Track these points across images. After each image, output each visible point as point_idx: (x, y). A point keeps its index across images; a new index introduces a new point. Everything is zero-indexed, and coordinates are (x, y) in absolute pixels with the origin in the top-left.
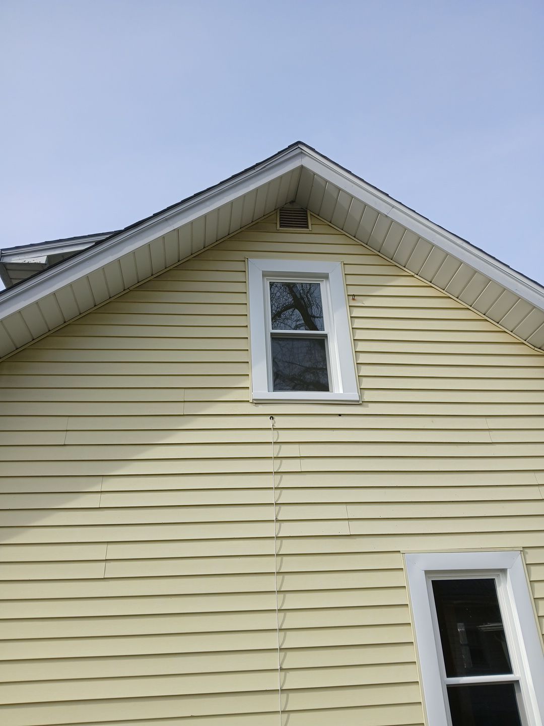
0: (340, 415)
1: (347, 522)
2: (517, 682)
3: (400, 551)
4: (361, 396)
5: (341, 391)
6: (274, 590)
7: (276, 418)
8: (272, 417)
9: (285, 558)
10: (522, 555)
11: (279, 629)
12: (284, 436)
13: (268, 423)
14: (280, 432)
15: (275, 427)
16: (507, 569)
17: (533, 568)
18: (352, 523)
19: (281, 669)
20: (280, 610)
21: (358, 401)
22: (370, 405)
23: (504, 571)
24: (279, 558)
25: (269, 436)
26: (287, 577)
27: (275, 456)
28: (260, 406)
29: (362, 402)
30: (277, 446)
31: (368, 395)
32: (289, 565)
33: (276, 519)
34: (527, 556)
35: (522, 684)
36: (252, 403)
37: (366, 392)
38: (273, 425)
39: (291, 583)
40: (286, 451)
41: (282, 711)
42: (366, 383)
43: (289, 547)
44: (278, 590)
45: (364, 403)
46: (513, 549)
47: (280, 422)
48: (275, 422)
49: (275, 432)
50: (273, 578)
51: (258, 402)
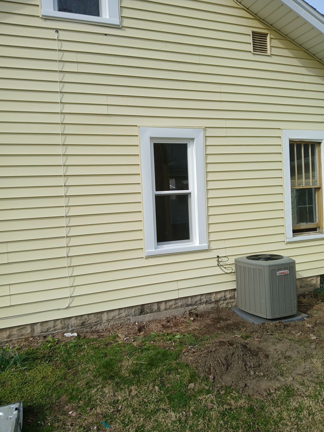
0: (106, 35)
1: (106, 107)
2: (190, 193)
3: (137, 126)
4: (121, 22)
5: (108, 17)
6: (60, 144)
7: (60, 32)
8: (57, 31)
9: (67, 126)
10: (204, 131)
11: (63, 165)
12: (66, 46)
13: (55, 36)
14: (63, 43)
15: (59, 39)
16: (195, 138)
17: (208, 139)
18: (109, 107)
19: (65, 186)
20: (64, 155)
21: (119, 26)
22: (127, 29)
23: (193, 139)
24: (63, 126)
25: (55, 45)
26: (68, 137)
27: (60, 60)
28: (48, 22)
29: (122, 27)
30: (61, 53)
31: (126, 23)
32: (69, 130)
33: (61, 101)
34: (206, 132)
35: (192, 194)
36: (41, 18)
37: (125, 20)
38: (58, 37)
39: (70, 140)
40: (67, 57)
41: (65, 206)
42: (126, 13)
43: (69, 119)
44: (62, 144)
45: (124, 28)
46: (200, 128)
47: (63, 35)
48: (59, 35)
49: (60, 42)
50: (59, 137)
51: (46, 18)
